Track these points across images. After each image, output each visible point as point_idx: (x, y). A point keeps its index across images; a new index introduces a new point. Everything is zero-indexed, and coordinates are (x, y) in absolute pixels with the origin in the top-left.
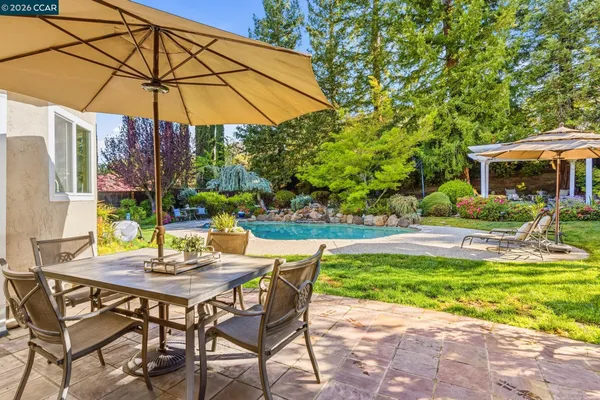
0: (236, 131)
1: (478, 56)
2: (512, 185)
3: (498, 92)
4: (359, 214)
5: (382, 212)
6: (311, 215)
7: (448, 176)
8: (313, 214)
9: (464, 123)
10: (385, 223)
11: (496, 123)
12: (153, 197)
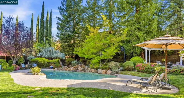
0: (57, 34)
1: (146, 9)
2: (160, 59)
3: (153, 23)
4: (97, 69)
5: (105, 68)
6: (79, 68)
7: (134, 54)
8: (80, 68)
9: (140, 34)
10: (106, 73)
11: (152, 35)
12: (14, 59)
